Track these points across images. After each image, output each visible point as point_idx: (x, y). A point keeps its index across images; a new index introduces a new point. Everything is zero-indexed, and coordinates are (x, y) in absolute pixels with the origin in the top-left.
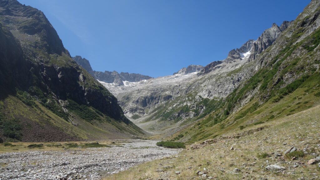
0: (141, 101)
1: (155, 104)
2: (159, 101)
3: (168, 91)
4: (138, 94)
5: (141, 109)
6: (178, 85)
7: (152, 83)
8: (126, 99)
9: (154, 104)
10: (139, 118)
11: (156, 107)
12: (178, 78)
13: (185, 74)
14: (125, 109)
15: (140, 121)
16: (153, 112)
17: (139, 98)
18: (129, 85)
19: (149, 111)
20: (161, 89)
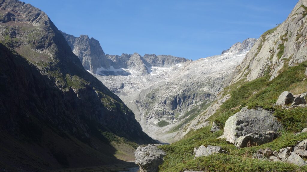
0: (170, 102)
1: (189, 105)
2: (194, 101)
3: (206, 87)
4: (167, 91)
5: (169, 113)
6: (221, 77)
7: (188, 69)
8: (151, 99)
9: (187, 105)
10: (166, 125)
11: (189, 110)
12: (227, 60)
13: (238, 54)
14: (150, 113)
15: (167, 130)
16: (184, 117)
17: (167, 98)
18: (156, 73)
19: (180, 116)
20: (197, 83)
